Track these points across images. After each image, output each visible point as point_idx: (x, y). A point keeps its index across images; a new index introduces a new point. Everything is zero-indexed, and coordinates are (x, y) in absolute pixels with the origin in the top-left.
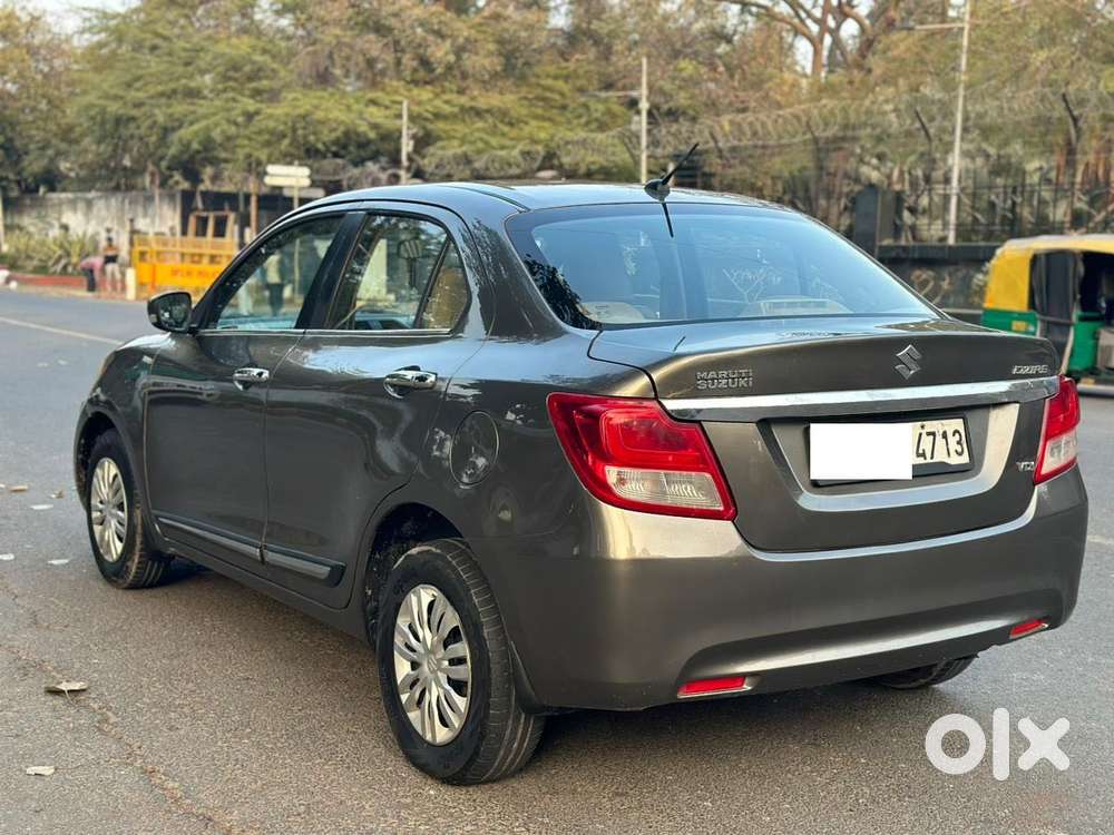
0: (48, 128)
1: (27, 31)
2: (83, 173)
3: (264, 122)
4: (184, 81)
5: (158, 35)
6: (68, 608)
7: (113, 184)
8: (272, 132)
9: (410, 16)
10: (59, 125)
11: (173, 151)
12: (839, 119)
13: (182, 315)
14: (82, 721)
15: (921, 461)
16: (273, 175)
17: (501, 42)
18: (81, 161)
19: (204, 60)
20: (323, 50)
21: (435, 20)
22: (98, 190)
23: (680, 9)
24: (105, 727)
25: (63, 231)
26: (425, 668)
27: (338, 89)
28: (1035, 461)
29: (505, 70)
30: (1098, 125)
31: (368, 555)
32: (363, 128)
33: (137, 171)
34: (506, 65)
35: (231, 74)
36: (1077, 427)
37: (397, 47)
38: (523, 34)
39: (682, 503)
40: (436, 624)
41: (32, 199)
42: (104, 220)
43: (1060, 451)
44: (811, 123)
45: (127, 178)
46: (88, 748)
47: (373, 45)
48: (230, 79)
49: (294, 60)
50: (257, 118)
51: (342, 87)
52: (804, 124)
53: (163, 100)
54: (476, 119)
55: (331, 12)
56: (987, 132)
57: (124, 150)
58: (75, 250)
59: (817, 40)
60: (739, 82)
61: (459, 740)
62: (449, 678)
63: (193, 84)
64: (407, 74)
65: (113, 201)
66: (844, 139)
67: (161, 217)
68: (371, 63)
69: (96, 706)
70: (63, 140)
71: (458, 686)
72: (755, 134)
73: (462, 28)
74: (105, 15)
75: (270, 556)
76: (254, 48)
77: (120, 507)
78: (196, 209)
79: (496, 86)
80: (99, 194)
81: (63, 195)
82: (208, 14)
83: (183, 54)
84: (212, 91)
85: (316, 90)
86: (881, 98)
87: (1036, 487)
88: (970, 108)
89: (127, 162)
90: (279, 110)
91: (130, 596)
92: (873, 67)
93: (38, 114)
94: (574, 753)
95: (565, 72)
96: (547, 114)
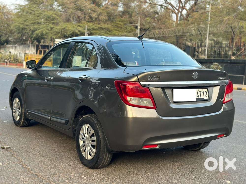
0: (7, 30)
1: (3, 9)
2: (15, 40)
3: (55, 30)
4: (37, 20)
5: (31, 10)
6: (7, 131)
7: (21, 43)
8: (56, 32)
9: (88, 7)
10: (9, 30)
11: (34, 36)
12: (182, 31)
13: (34, 66)
14: (9, 154)
15: (198, 98)
16: (56, 41)
17: (108, 13)
18: (14, 38)
19: (42, 16)
20: (68, 14)
21: (93, 8)
22: (18, 44)
23: (147, 7)
24: (14, 156)
25: (10, 53)
26: (86, 143)
27: (71, 23)
28: (223, 99)
29: (108, 19)
30: (238, 33)
31: (74, 117)
32: (77, 31)
33: (26, 40)
34: (109, 18)
35: (48, 19)
36: (233, 92)
37: (85, 14)
38: (113, 12)
39: (144, 105)
40: (89, 133)
41: (3, 46)
42: (19, 51)
43: (229, 97)
44: (176, 32)
45: (24, 42)
46: (10, 160)
47: (79, 13)
48: (47, 20)
49: (62, 16)
50: (53, 29)
51: (72, 22)
52: (174, 32)
53: (33, 25)
54: (102, 30)
55: (70, 6)
56: (214, 35)
57: (24, 36)
58: (12, 57)
59: (177, 14)
60: (160, 23)
61: (93, 159)
62: (91, 145)
63: (39, 21)
64: (87, 20)
65: (21, 47)
66: (183, 35)
67: (32, 50)
68: (79, 17)
69: (12, 151)
70: (10, 33)
71: (93, 147)
72: (163, 34)
73: (99, 10)
74: (20, 6)
75: (52, 119)
76: (53, 14)
77: (19, 109)
78: (39, 49)
79: (106, 23)
80: (18, 45)
81: (10, 45)
82: (43, 6)
83: (37, 14)
84: (44, 23)
85: (67, 23)
86: (191, 27)
87: (223, 105)
88: (211, 29)
89: (24, 38)
90: (58, 27)
91: (21, 128)
92: (189, 20)
93: (5, 27)
94: (119, 163)
95: (122, 20)
96: (118, 29)
